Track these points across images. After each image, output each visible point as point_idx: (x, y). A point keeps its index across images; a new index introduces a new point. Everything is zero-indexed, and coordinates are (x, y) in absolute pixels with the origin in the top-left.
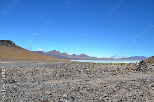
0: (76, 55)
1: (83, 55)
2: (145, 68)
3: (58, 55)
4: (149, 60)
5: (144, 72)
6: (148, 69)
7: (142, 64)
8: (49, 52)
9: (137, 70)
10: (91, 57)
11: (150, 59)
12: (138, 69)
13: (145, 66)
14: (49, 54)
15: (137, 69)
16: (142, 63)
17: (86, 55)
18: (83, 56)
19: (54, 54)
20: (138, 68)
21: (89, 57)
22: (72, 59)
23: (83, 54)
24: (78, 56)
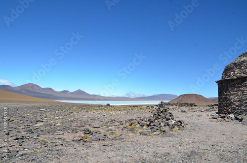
0: (67, 91)
1: (79, 92)
2: (167, 120)
3: (38, 91)
4: (179, 99)
5: (164, 131)
6: (173, 122)
7: (162, 112)
8: (22, 86)
9: (148, 126)
10: (93, 95)
11: (181, 98)
12: (152, 124)
13: (168, 117)
14: (21, 89)
15: (148, 123)
16: (161, 109)
17: (84, 92)
18: (80, 94)
19: (29, 90)
20: (152, 122)
21: (90, 95)
22: (61, 98)
23: (79, 90)
24: (72, 93)
